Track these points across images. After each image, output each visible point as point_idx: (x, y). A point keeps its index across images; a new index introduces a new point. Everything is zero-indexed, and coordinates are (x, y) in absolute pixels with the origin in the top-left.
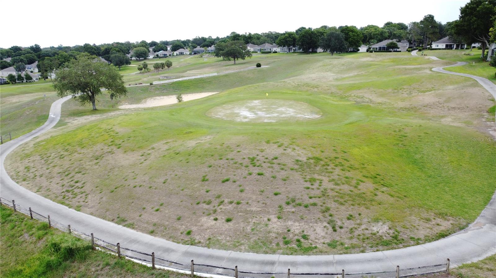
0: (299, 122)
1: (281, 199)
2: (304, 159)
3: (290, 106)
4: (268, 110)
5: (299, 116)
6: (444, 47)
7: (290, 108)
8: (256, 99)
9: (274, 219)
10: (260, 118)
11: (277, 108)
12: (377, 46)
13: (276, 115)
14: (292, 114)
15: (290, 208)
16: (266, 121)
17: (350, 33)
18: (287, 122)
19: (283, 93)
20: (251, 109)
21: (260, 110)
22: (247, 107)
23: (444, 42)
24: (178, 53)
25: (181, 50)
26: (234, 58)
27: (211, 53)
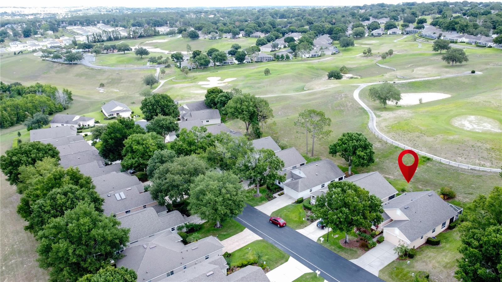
0: (491, 133)
1: (480, 156)
3: (489, 123)
4: (478, 124)
5: (492, 130)
7: (489, 124)
8: (472, 115)
9: (477, 160)
10: (474, 129)
11: (482, 123)
13: (482, 128)
14: (489, 128)
15: (482, 159)
16: (477, 131)
18: (485, 133)
19: (488, 112)
20: (470, 122)
21: (474, 123)
22: (468, 121)
24: (391, 32)
25: (394, 30)
26: (453, 61)
27: (426, 38)
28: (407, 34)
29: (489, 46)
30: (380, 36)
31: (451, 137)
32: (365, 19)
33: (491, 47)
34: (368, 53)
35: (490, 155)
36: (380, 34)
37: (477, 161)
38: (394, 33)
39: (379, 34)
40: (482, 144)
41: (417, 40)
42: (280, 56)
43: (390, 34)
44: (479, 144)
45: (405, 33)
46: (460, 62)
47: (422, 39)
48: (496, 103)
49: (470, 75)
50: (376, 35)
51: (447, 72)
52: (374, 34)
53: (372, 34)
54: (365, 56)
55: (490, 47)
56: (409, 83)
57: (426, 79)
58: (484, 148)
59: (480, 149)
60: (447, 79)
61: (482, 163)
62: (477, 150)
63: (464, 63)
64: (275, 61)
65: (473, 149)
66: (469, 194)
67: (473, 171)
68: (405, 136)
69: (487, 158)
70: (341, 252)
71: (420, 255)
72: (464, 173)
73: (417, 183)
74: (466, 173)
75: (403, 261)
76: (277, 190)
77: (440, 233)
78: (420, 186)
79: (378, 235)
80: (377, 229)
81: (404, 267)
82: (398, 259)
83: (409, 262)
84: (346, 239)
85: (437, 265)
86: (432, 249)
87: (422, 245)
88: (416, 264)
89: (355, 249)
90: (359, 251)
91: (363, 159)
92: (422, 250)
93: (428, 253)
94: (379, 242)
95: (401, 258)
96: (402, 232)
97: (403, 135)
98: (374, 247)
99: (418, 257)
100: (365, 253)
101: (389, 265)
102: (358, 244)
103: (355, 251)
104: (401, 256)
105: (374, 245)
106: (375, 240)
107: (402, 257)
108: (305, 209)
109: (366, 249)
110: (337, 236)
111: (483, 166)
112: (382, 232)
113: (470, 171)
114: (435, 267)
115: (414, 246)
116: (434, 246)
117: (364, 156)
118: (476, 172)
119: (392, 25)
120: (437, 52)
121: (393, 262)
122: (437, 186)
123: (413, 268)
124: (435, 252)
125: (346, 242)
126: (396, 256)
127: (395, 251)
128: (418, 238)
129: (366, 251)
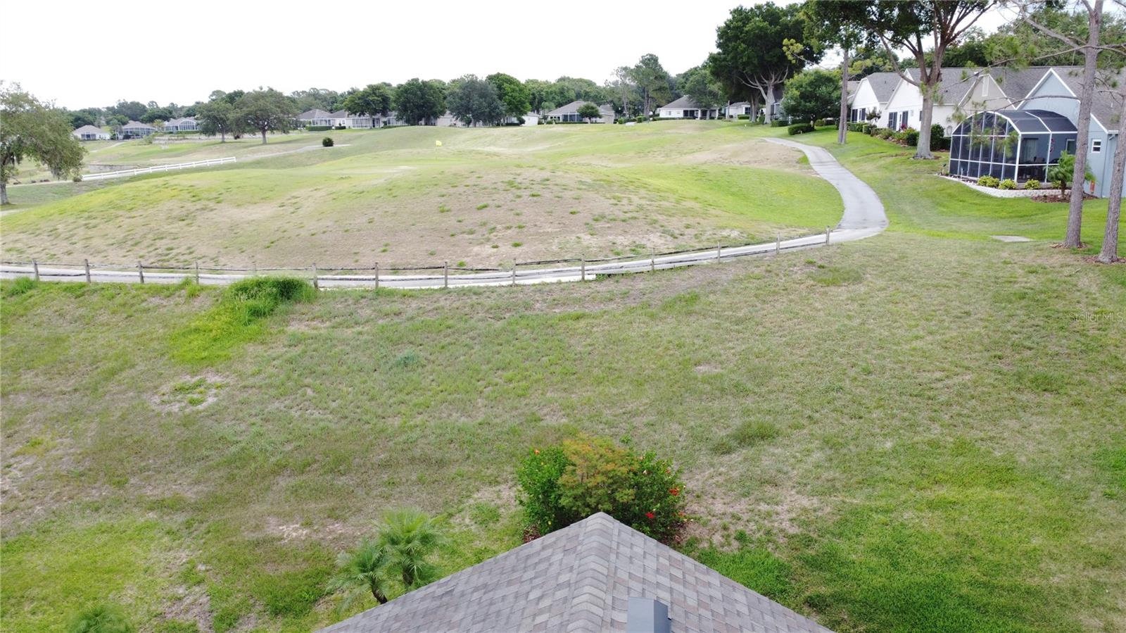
2: (589, 181)
6: (681, 115)
9: (585, 236)
12: (559, 112)
15: (603, 224)
17: (505, 85)
23: (680, 107)
24: (80, 136)
25: (87, 130)
26: (264, 131)
27: (178, 133)
28: (127, 137)
29: (338, 125)
37: (594, 241)
38: (89, 137)
45: (121, 137)
46: (285, 132)
51: (254, 152)
55: (343, 127)
57: (195, 165)
113: (603, 289)
119: (79, 119)
120: (214, 140)
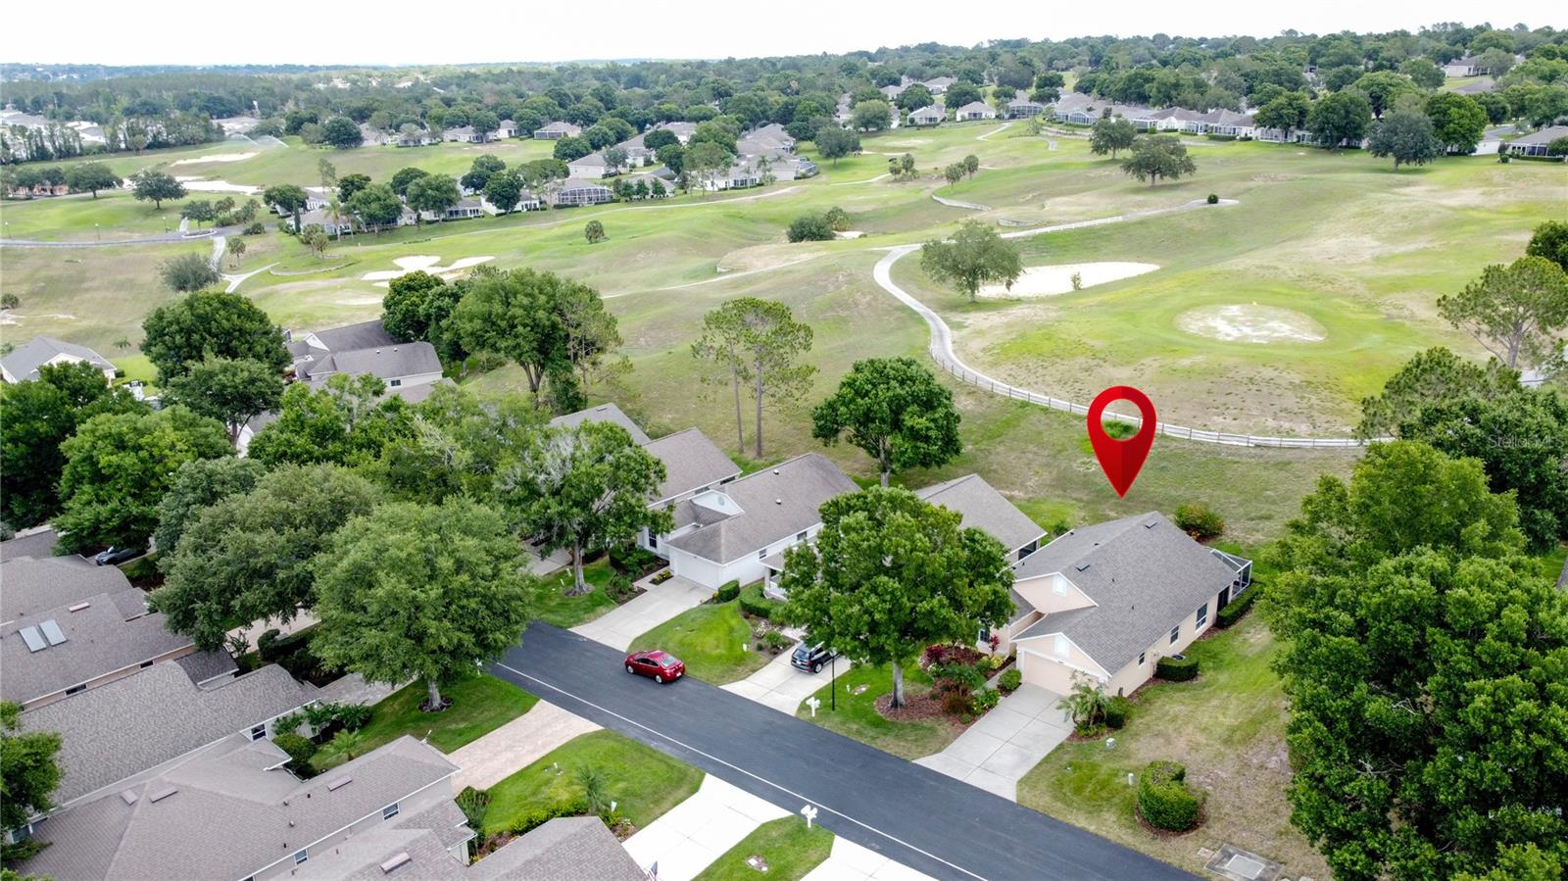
0: (1295, 346)
1: (1276, 408)
2: (1297, 382)
3: (1285, 320)
4: (1254, 325)
5: (1296, 336)
7: (1285, 322)
8: (1234, 303)
9: (1270, 420)
10: (1246, 336)
11: (1265, 322)
12: (1528, 140)
13: (1266, 333)
14: (1288, 333)
16: (1255, 341)
18: (1280, 344)
19: (1275, 293)
20: (1231, 321)
21: (1243, 323)
22: (1224, 318)
24: (966, 115)
25: (974, 107)
26: (1154, 174)
27: (1067, 125)
28: (1013, 117)
29: (1243, 135)
30: (934, 126)
31: (1186, 362)
32: (886, 81)
33: (1250, 139)
34: (903, 171)
35: (1305, 401)
36: (935, 119)
37: (1271, 423)
38: (975, 116)
39: (931, 119)
40: (1276, 373)
41: (1042, 132)
42: (635, 188)
43: (963, 120)
44: (1268, 373)
45: (1007, 116)
46: (1175, 175)
47: (1055, 128)
48: (1292, 269)
49: (1205, 209)
50: (924, 122)
51: (1140, 205)
52: (917, 120)
53: (912, 121)
54: (895, 181)
55: (1247, 139)
56: (1035, 238)
57: (1085, 224)
58: (1284, 383)
59: (1274, 387)
60: (1142, 223)
61: (1287, 425)
62: (1265, 390)
63: (1184, 177)
64: (618, 201)
65: (1255, 388)
66: (1261, 518)
67: (1262, 452)
68: (1045, 372)
69: (1296, 410)
70: (882, 737)
71: (1142, 717)
72: (1237, 459)
73: (1100, 503)
74: (1244, 460)
75: (1091, 741)
76: (645, 567)
77: (1194, 642)
78: (1112, 510)
79: (1001, 668)
80: (993, 648)
81: (1097, 758)
82: (1072, 735)
83: (1111, 740)
84: (896, 690)
85: (1201, 738)
86: (1178, 694)
87: (1143, 686)
88: (1133, 746)
89: (928, 722)
90: (944, 727)
91: (927, 439)
92: (1147, 701)
93: (1167, 707)
94: (1006, 689)
95: (1083, 732)
96: (1080, 646)
97: (1040, 369)
98: (991, 707)
99: (1136, 723)
100: (964, 730)
101: (1047, 759)
102: (938, 706)
103: (929, 729)
104: (1084, 726)
105: (989, 704)
106: (992, 684)
107: (1087, 728)
108: (747, 617)
109: (966, 716)
110: (864, 689)
111: (1290, 433)
112: (1012, 659)
113: (1253, 451)
114: (1195, 748)
115: (1121, 689)
116: (1182, 685)
117: (928, 429)
118: (1271, 453)
119: (968, 93)
120: (1104, 158)
121: (1061, 746)
122: (1161, 505)
123: (1128, 757)
124: (1187, 701)
125: (895, 704)
126: (1069, 728)
127: (1063, 712)
128: (1131, 658)
129: (967, 724)
